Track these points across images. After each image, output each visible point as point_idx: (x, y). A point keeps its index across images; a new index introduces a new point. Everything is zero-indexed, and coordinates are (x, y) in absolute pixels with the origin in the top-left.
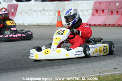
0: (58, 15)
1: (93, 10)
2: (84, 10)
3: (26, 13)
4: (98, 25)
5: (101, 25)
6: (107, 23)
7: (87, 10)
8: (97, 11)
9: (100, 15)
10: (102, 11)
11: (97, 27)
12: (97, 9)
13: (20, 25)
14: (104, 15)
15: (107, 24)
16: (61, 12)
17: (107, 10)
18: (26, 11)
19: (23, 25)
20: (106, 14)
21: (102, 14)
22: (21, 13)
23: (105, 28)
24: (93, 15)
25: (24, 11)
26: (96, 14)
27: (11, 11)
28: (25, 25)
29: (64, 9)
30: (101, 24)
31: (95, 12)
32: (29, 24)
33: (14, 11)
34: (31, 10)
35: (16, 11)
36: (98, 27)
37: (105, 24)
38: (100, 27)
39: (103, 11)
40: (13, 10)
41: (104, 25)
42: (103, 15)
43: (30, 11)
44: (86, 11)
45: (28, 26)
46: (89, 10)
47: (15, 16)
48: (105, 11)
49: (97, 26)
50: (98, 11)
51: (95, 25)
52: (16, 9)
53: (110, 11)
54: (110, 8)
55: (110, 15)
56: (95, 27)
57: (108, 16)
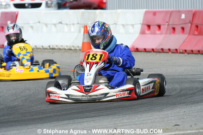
0: (84, 33)
1: (143, 24)
2: (127, 25)
3: (32, 27)
4: (151, 50)
5: (155, 51)
6: (166, 47)
7: (133, 25)
8: (149, 26)
9: (155, 33)
10: (157, 28)
11: (148, 54)
12: (149, 24)
14: (161, 34)
15: (166, 50)
17: (167, 26)
18: (31, 25)
20: (164, 32)
21: (158, 32)
23: (162, 54)
24: (142, 32)
25: (28, 24)
26: (147, 32)
27: (6, 24)
30: (156, 49)
31: (146, 27)
32: (36, 46)
34: (39, 22)
36: (151, 53)
37: (162, 49)
38: (154, 53)
39: (159, 27)
40: (9, 23)
41: (161, 51)
42: (159, 34)
43: (38, 24)
44: (131, 27)
45: (34, 49)
46: (136, 24)
48: (162, 27)
49: (149, 52)
50: (151, 27)
51: (145, 49)
52: (15, 20)
53: (171, 27)
54: (171, 23)
55: (170, 34)
56: (145, 53)
57: (167, 35)
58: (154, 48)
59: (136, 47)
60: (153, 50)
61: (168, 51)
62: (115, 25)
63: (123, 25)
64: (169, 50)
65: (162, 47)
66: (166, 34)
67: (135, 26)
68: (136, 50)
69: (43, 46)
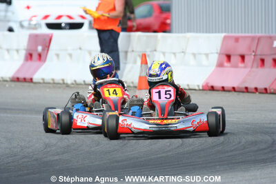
0: (142, 63)
1: (220, 54)
2: (200, 54)
3: (70, 55)
4: (231, 89)
5: (236, 89)
6: (252, 86)
7: (207, 55)
8: (229, 57)
9: (236, 66)
10: (240, 58)
11: (227, 94)
12: (228, 53)
13: (56, 81)
14: (245, 67)
15: (251, 89)
16: (148, 56)
17: (253, 57)
18: (70, 52)
19: (61, 82)
20: (250, 64)
21: (241, 65)
22: (58, 55)
23: (246, 95)
24: (220, 65)
25: (66, 50)
26: (226, 64)
27: (37, 50)
28: (65, 82)
29: (155, 50)
30: (238, 88)
31: (225, 58)
32: (75, 81)
33: (43, 49)
34: (80, 49)
35: (48, 50)
36: (231, 93)
37: (246, 88)
38: (236, 93)
39: (243, 57)
40: (40, 48)
41: (245, 90)
42: (241, 67)
43: (79, 51)
44: (204, 57)
45: (73, 84)
46: (212, 53)
47: (45, 61)
48: (247, 58)
49: (229, 91)
50: (232, 58)
51: (223, 88)
52: (47, 44)
53: (258, 58)
54: (258, 53)
55: (257, 67)
56: (223, 92)
57: (254, 69)
58: (235, 86)
59: (210, 85)
60: (234, 88)
61: (254, 91)
62: (183, 54)
63: (194, 55)
64: (256, 89)
65: (246, 86)
66: (252, 67)
67: (210, 56)
68: (210, 88)
69: (84, 81)
